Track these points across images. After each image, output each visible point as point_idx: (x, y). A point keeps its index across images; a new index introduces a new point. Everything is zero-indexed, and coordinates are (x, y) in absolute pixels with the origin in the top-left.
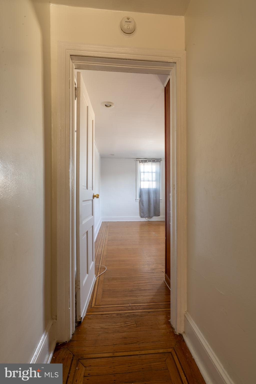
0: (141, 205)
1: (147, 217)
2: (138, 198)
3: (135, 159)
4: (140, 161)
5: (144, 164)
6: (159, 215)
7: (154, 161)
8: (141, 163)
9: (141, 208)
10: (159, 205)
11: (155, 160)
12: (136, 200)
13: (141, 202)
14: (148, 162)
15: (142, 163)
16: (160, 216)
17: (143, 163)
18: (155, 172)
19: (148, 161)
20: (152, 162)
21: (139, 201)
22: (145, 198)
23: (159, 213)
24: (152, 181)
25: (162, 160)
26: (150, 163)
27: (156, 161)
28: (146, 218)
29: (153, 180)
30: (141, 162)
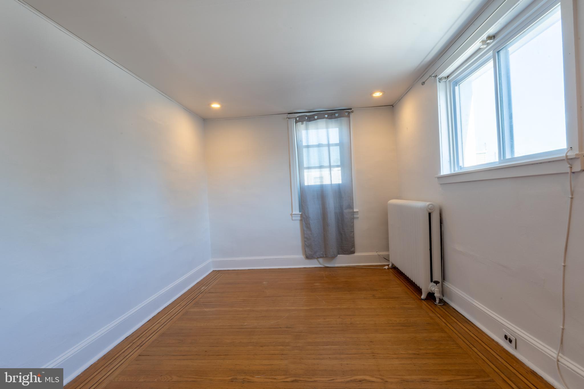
0: (305, 229)
1: (321, 257)
2: (296, 211)
3: (286, 116)
4: (298, 119)
5: (306, 124)
6: (353, 252)
7: (333, 116)
8: (299, 124)
9: (306, 236)
10: (353, 227)
11: (335, 114)
12: (291, 215)
13: (304, 219)
14: (318, 119)
15: (302, 124)
16: (356, 254)
17: (304, 122)
18: (336, 145)
19: (316, 117)
20: (327, 118)
21: (299, 218)
22: (313, 209)
23: (353, 246)
24: (330, 167)
25: (352, 112)
26: (322, 123)
27: (337, 115)
28: (321, 260)
29: (332, 164)
30: (299, 121)
